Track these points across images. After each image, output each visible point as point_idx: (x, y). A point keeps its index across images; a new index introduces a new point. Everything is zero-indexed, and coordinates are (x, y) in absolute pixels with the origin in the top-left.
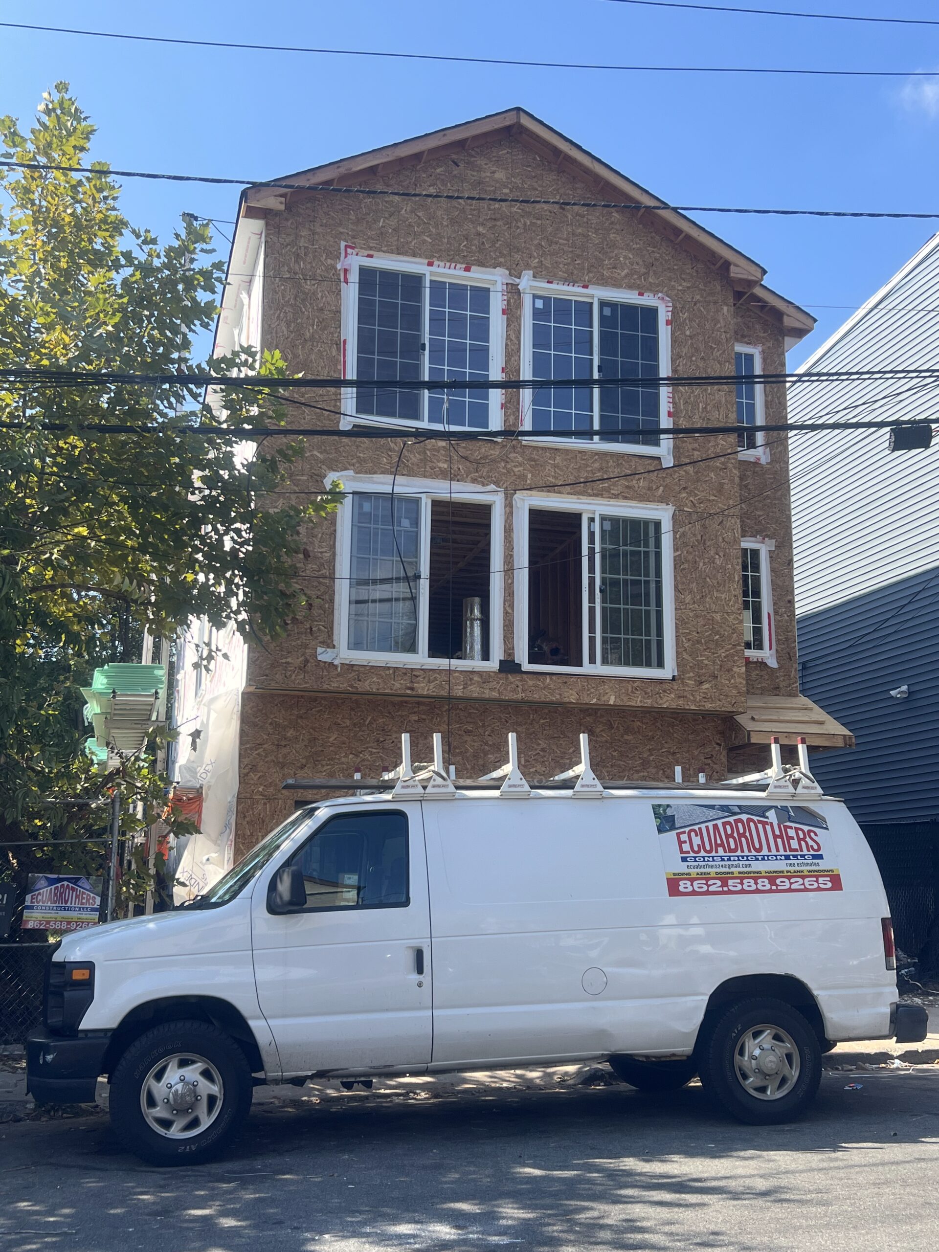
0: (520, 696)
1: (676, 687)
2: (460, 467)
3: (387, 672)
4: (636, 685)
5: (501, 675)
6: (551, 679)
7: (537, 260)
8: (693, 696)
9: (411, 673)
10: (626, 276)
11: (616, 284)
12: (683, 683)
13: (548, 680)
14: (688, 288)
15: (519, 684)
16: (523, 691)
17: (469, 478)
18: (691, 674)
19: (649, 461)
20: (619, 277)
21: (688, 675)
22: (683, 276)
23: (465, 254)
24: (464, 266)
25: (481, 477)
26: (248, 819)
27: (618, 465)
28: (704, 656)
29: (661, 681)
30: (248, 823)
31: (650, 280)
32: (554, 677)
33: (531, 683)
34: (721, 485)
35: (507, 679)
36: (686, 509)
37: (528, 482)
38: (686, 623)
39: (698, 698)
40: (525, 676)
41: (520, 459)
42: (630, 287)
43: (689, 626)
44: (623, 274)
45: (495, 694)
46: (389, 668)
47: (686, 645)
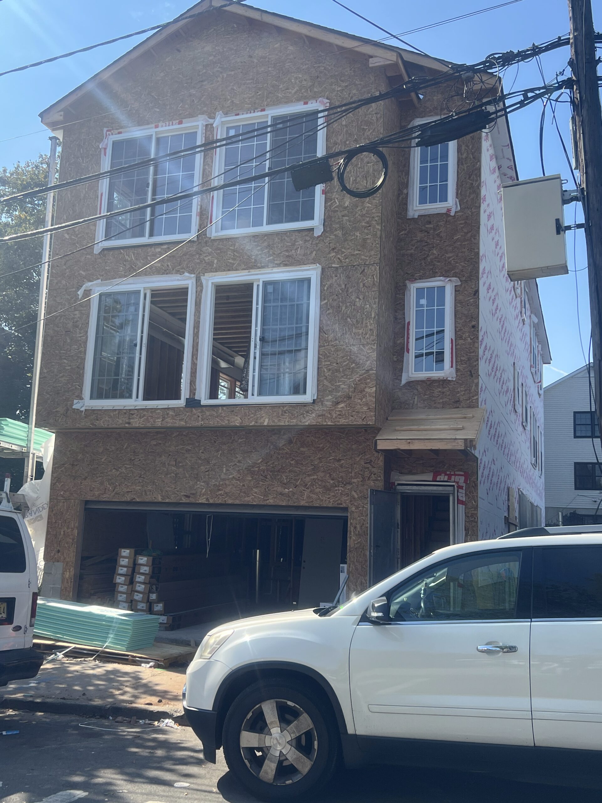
0: (200, 423)
1: (316, 408)
2: (169, 264)
3: (115, 413)
4: (285, 409)
5: (188, 409)
6: (223, 409)
7: (229, 101)
8: (330, 414)
9: (129, 413)
10: (296, 92)
11: (288, 101)
12: (322, 405)
13: (220, 411)
14: (346, 86)
15: (200, 415)
16: (202, 420)
17: (174, 271)
18: (330, 397)
19: (306, 233)
20: (290, 95)
21: (327, 398)
22: (343, 79)
23: (181, 112)
24: (177, 121)
25: (182, 269)
26: (54, 512)
27: (282, 240)
28: (341, 381)
29: (304, 405)
30: (54, 515)
31: (315, 90)
32: (225, 408)
33: (208, 413)
34: (365, 240)
35: (192, 411)
36: (333, 265)
37: (215, 266)
38: (329, 357)
39: (334, 416)
40: (204, 409)
41: (210, 250)
42: (298, 100)
43: (330, 359)
44: (293, 92)
45: (183, 423)
46: (116, 410)
47: (327, 375)
